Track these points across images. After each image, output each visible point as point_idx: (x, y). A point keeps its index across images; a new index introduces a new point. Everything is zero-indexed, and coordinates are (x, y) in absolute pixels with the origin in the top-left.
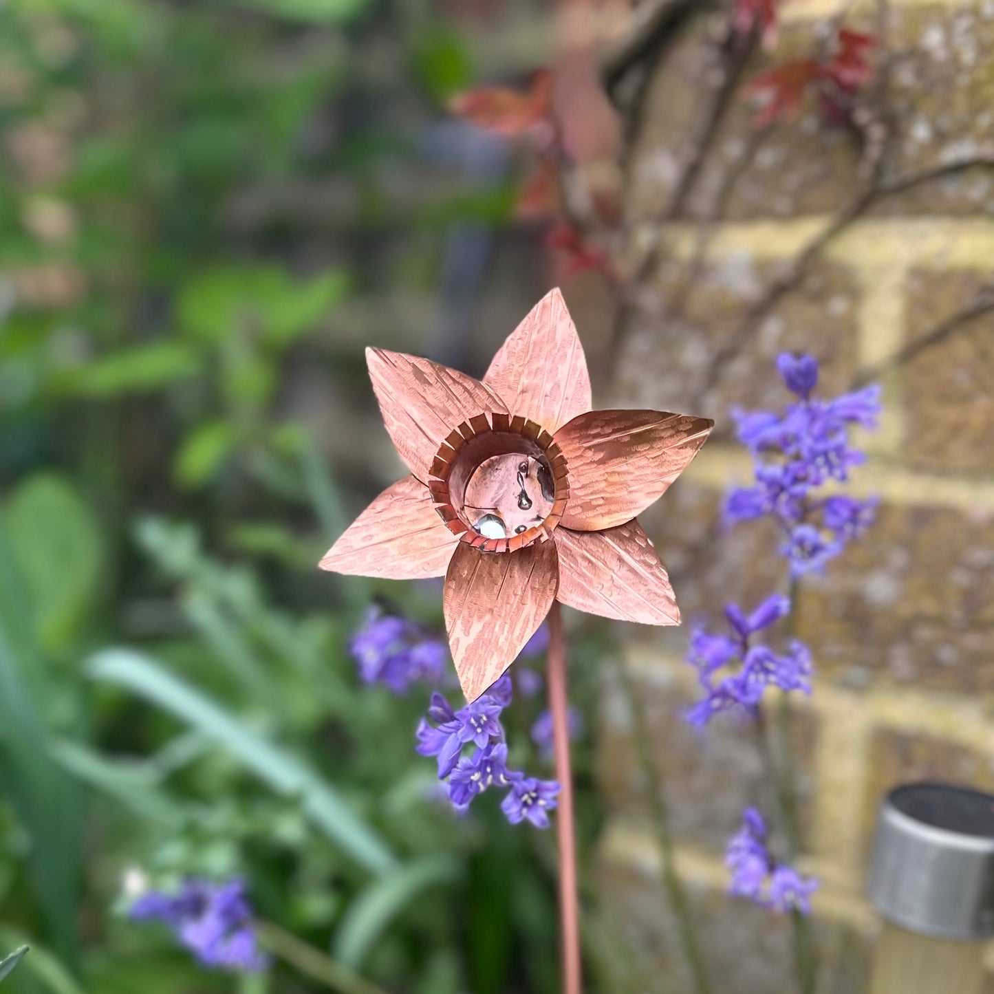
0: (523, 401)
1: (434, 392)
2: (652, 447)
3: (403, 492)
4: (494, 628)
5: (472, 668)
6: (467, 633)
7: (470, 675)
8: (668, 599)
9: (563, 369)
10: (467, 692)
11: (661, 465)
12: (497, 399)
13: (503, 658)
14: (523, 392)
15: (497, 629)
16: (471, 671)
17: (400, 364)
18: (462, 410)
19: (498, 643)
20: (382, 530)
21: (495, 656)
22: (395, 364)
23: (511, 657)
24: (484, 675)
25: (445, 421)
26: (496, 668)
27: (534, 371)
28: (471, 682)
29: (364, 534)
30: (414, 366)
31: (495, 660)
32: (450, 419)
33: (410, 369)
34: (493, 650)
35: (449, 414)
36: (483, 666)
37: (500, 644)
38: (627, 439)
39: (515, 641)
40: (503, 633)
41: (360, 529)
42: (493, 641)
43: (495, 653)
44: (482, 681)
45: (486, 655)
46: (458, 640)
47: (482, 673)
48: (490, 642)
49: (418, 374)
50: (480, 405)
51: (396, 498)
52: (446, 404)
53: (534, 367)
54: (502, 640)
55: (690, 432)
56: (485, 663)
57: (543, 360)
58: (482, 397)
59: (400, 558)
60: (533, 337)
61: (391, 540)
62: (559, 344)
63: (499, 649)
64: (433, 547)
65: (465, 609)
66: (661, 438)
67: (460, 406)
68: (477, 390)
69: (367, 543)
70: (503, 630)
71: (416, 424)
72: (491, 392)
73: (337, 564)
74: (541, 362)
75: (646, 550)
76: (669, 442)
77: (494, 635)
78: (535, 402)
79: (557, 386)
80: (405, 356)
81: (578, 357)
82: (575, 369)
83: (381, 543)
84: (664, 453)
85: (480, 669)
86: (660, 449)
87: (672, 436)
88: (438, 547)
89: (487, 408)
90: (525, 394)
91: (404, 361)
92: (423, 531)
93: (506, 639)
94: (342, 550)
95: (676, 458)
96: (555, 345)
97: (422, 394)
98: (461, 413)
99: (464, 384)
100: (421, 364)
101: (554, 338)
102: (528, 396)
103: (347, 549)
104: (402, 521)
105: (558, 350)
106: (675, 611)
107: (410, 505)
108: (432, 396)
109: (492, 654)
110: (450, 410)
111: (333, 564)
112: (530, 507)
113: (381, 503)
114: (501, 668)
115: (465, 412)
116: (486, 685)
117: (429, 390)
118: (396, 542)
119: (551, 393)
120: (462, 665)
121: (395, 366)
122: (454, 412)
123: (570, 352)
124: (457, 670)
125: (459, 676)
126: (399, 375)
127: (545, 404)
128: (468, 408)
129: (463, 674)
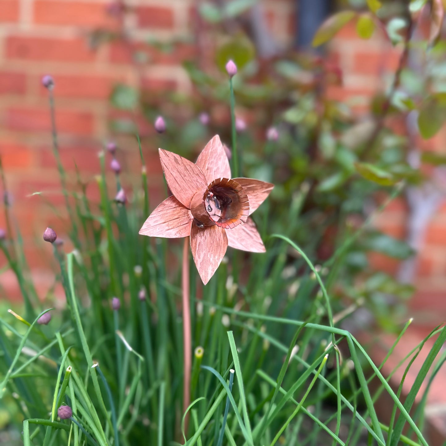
0: (207, 173)
1: (181, 167)
2: (254, 192)
3: (168, 204)
4: (208, 256)
6: (199, 257)
7: (203, 274)
8: (260, 243)
9: (220, 163)
10: (203, 280)
11: (257, 198)
12: (201, 172)
14: (208, 169)
15: (209, 256)
16: (203, 272)
20: (161, 218)
22: (169, 155)
23: (216, 266)
24: (208, 274)
26: (212, 270)
27: (211, 162)
28: (204, 277)
29: (154, 220)
30: (175, 157)
31: (210, 268)
32: (185, 177)
33: (173, 158)
34: (209, 264)
35: (185, 176)
36: (207, 270)
37: (211, 262)
38: (246, 189)
39: (217, 260)
40: (211, 258)
43: (210, 265)
44: (208, 276)
45: (207, 266)
46: (197, 261)
47: (207, 273)
48: (207, 261)
49: (176, 160)
50: (195, 173)
51: (165, 206)
52: (184, 172)
53: (210, 161)
54: (211, 260)
55: (266, 188)
58: (196, 171)
59: (169, 229)
60: (210, 151)
61: (165, 222)
62: (218, 154)
63: (211, 263)
64: (181, 226)
65: (197, 249)
66: (257, 189)
67: (189, 173)
68: (195, 168)
69: (156, 224)
70: (211, 256)
71: (175, 179)
72: (199, 169)
73: (146, 232)
74: (213, 160)
75: (253, 227)
76: (259, 190)
77: (208, 258)
78: (211, 173)
79: (218, 168)
80: (172, 153)
81: (225, 159)
82: (224, 164)
83: (161, 223)
84: (258, 194)
85: (206, 271)
86: (256, 193)
87: (261, 189)
88: (182, 225)
89: (197, 175)
90: (208, 170)
91: (171, 155)
92: (176, 219)
93: (213, 260)
94: (147, 226)
95: (262, 196)
96: (217, 154)
97: (177, 167)
98: (189, 175)
99: (191, 165)
100: (177, 156)
101: (217, 152)
102: (209, 171)
103: (149, 226)
104: (168, 215)
105: (219, 156)
106: (263, 247)
107: (170, 209)
108: (180, 169)
109: (209, 266)
110: (186, 174)
111: (145, 232)
112: (212, 211)
113: (160, 208)
114: (214, 271)
115: (190, 175)
116: (209, 278)
117: (179, 166)
118: (167, 223)
119: (216, 171)
120: (200, 270)
121: (168, 157)
122: (187, 175)
123: (222, 157)
124: (199, 272)
125: (200, 274)
126: (169, 160)
127: (214, 174)
128: (191, 174)
129: (201, 274)
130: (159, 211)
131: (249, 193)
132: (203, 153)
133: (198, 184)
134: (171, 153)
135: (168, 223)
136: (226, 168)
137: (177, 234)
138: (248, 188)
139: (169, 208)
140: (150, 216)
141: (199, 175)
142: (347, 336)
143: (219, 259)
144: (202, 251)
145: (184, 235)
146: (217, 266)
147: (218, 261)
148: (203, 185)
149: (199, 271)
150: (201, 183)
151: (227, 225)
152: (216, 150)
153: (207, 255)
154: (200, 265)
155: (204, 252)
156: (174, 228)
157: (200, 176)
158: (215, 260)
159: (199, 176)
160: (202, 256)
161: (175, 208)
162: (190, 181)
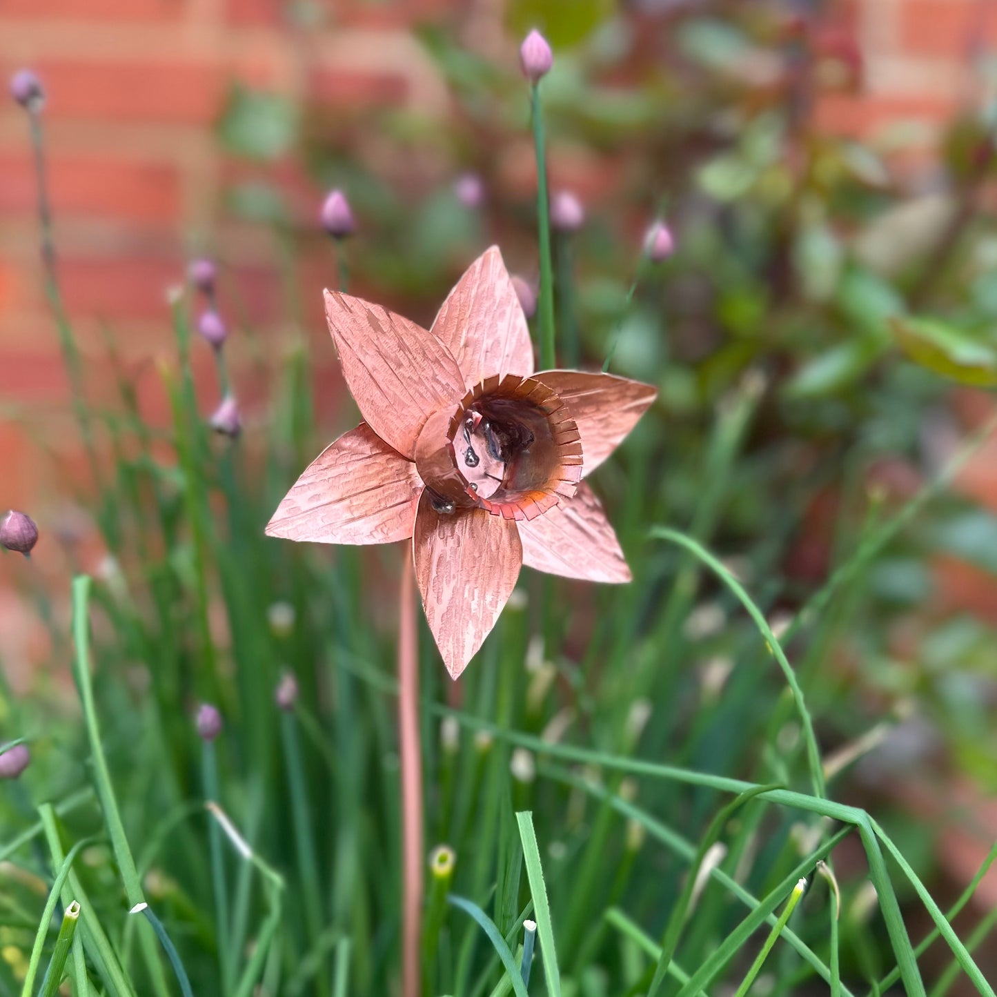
0: (465, 355)
1: (387, 341)
2: (598, 410)
3: (350, 447)
4: (463, 594)
5: (451, 639)
6: (439, 600)
7: (450, 647)
8: (616, 556)
9: (502, 326)
10: (450, 666)
11: (607, 426)
12: (447, 353)
13: (480, 626)
14: (466, 345)
15: (466, 595)
16: (450, 644)
17: (355, 309)
18: (413, 361)
19: (470, 609)
20: (330, 488)
21: (470, 625)
22: (352, 309)
23: (488, 623)
24: (463, 647)
25: (396, 373)
26: (475, 637)
27: (475, 326)
28: (452, 655)
29: (310, 493)
30: (369, 312)
31: (471, 630)
32: (401, 370)
33: (363, 314)
34: (467, 618)
35: (400, 365)
36: (460, 637)
37: (473, 612)
38: (576, 401)
39: (489, 608)
40: (473, 599)
41: (306, 487)
42: (464, 608)
43: (470, 622)
44: (463, 653)
45: (461, 623)
46: (432, 609)
47: (461, 644)
48: (462, 609)
49: (372, 320)
50: (430, 357)
51: (342, 453)
52: (398, 354)
53: (474, 323)
54: (474, 606)
55: (635, 398)
56: (462, 633)
57: (483, 315)
58: (433, 350)
59: (353, 520)
60: (473, 293)
61: (341, 500)
62: (498, 301)
63: (473, 617)
64: (386, 508)
65: (434, 575)
66: (608, 402)
67: (410, 357)
68: (429, 343)
69: (315, 504)
70: (473, 596)
71: (370, 374)
72: (442, 344)
73: (286, 528)
74: (481, 318)
75: (594, 509)
76: (615, 405)
77: (465, 602)
78: (477, 357)
79: (497, 342)
80: (362, 301)
81: (517, 316)
82: (514, 328)
83: (330, 503)
84: (609, 416)
85: (458, 640)
86: (606, 412)
87: (618, 400)
88: (391, 507)
89: (437, 361)
90: (467, 348)
91: (359, 305)
92: (373, 489)
93: (479, 605)
94: (289, 511)
95: (621, 421)
96: (494, 302)
97: (376, 342)
98: (411, 364)
99: (417, 335)
100: (377, 310)
101: (493, 295)
102: (470, 350)
103: (295, 511)
104: (350, 478)
105: (498, 307)
106: (624, 567)
107: (358, 460)
108: (385, 345)
109: (468, 623)
110: (401, 359)
111: (282, 529)
112: (477, 464)
113: (326, 459)
114: (480, 638)
115: (415, 365)
116: (468, 657)
117: (383, 339)
118: (347, 502)
119: (491, 349)
120: (442, 637)
121: (351, 312)
122: (405, 363)
123: (508, 310)
124: (437, 642)
125: (440, 649)
126: (354, 321)
127: (486, 359)
128: (419, 360)
129: (443, 647)
130: (325, 466)
131: (586, 414)
132: (452, 297)
133: (438, 388)
134: (360, 300)
135: (351, 502)
136: (519, 341)
137: (375, 533)
138: (582, 398)
139: (354, 458)
140: (298, 483)
141: (442, 362)
142: (861, 825)
143: (497, 602)
144: (448, 582)
145: (396, 535)
146: (491, 623)
147: (493, 609)
148: (453, 390)
149: (439, 640)
150: (448, 385)
151: (517, 511)
152: (492, 289)
153: (461, 591)
154: (440, 622)
155: (453, 583)
156: (366, 515)
157: (445, 365)
158: (485, 607)
159: (442, 366)
160: (447, 594)
161: (370, 457)
162: (416, 378)
